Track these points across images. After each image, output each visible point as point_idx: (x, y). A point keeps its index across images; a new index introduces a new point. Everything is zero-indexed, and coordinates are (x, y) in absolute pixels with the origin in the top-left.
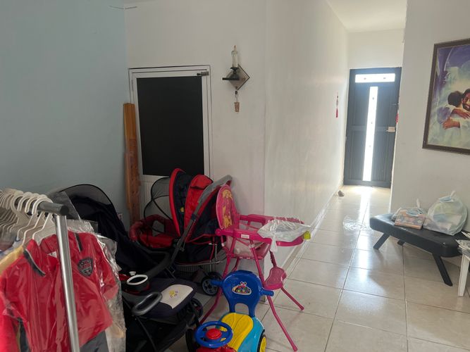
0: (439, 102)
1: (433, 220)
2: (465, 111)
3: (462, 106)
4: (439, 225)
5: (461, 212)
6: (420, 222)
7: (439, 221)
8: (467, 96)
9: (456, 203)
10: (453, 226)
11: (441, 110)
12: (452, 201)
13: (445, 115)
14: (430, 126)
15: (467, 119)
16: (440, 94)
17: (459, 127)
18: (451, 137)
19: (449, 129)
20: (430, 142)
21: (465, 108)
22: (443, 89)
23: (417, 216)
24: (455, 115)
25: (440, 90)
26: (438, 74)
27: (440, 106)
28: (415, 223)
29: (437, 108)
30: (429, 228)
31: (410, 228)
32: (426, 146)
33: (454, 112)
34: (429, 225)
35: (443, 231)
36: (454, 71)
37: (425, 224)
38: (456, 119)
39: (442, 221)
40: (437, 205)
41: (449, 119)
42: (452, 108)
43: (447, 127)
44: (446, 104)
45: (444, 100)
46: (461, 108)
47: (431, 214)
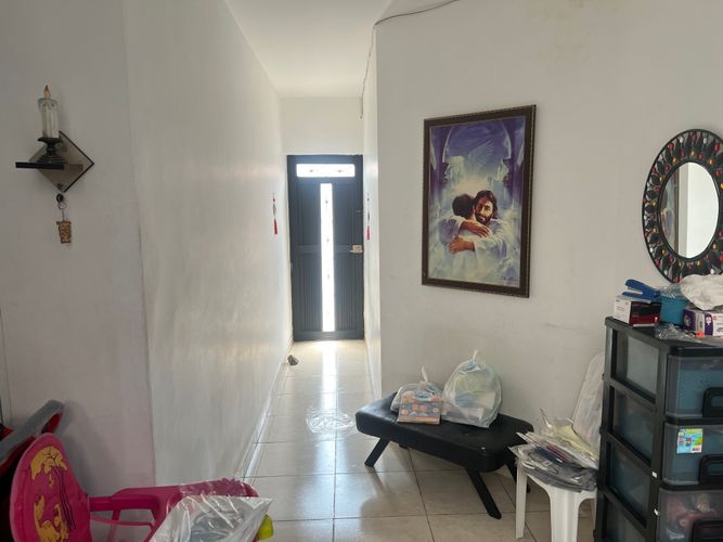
0: (441, 211)
1: (454, 404)
2: (480, 225)
3: (474, 217)
4: (466, 412)
5: (493, 386)
6: (436, 410)
7: (464, 407)
8: (480, 202)
9: (484, 372)
10: (486, 412)
11: (443, 223)
12: (477, 369)
13: (451, 231)
14: (430, 249)
15: (483, 238)
16: (440, 199)
17: (474, 250)
18: (463, 267)
19: (459, 253)
20: (432, 274)
21: (479, 220)
22: (444, 191)
23: (429, 399)
24: (466, 232)
25: (440, 192)
26: (435, 168)
27: (443, 218)
28: (430, 413)
29: (437, 221)
30: (450, 419)
31: (424, 424)
32: (427, 280)
33: (464, 227)
34: (449, 414)
35: (472, 423)
36: (457, 162)
37: (444, 413)
38: (468, 237)
39: (470, 405)
40: (457, 379)
41: (457, 238)
42: (460, 220)
43: (456, 251)
44: (450, 215)
45: (447, 208)
46: (473, 220)
47: (450, 394)
